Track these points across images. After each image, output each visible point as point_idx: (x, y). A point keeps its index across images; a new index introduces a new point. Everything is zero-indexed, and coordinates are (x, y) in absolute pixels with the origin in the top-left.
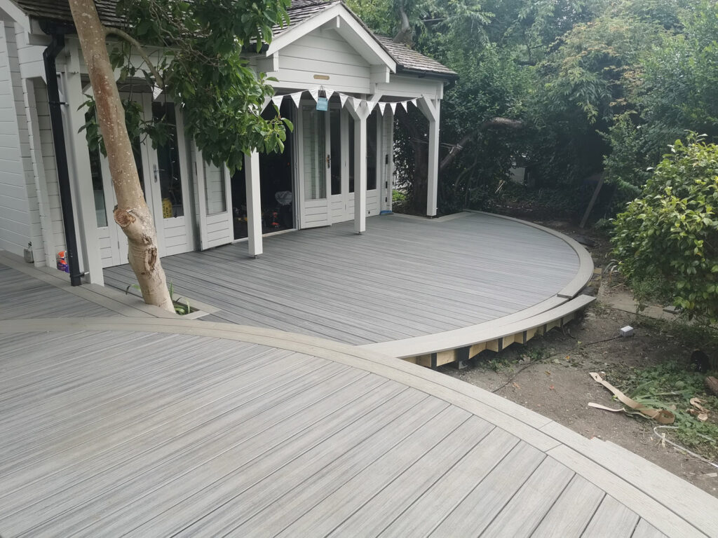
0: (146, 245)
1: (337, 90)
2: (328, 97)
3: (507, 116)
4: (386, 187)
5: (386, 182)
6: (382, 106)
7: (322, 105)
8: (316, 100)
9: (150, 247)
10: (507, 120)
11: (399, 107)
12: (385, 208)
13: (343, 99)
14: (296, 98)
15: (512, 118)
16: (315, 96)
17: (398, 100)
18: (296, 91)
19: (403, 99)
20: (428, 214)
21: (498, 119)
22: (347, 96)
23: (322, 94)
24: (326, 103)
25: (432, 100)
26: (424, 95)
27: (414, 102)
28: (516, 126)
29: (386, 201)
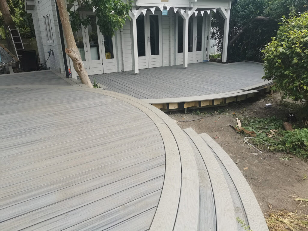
0: (76, 61)
1: (172, 6)
2: (168, 9)
3: (263, 15)
4: (207, 50)
5: (207, 48)
6: (196, 13)
7: (165, 13)
8: (162, 11)
9: (78, 62)
10: (263, 17)
11: (206, 13)
12: (206, 59)
13: (176, 10)
14: (153, 10)
15: (266, 16)
16: (162, 9)
17: (205, 10)
18: (152, 7)
19: (208, 9)
20: (222, 62)
21: (259, 17)
22: (178, 9)
23: (165, 8)
24: (167, 12)
25: (225, 10)
26: (220, 7)
27: (215, 11)
28: (267, 20)
29: (206, 56)
